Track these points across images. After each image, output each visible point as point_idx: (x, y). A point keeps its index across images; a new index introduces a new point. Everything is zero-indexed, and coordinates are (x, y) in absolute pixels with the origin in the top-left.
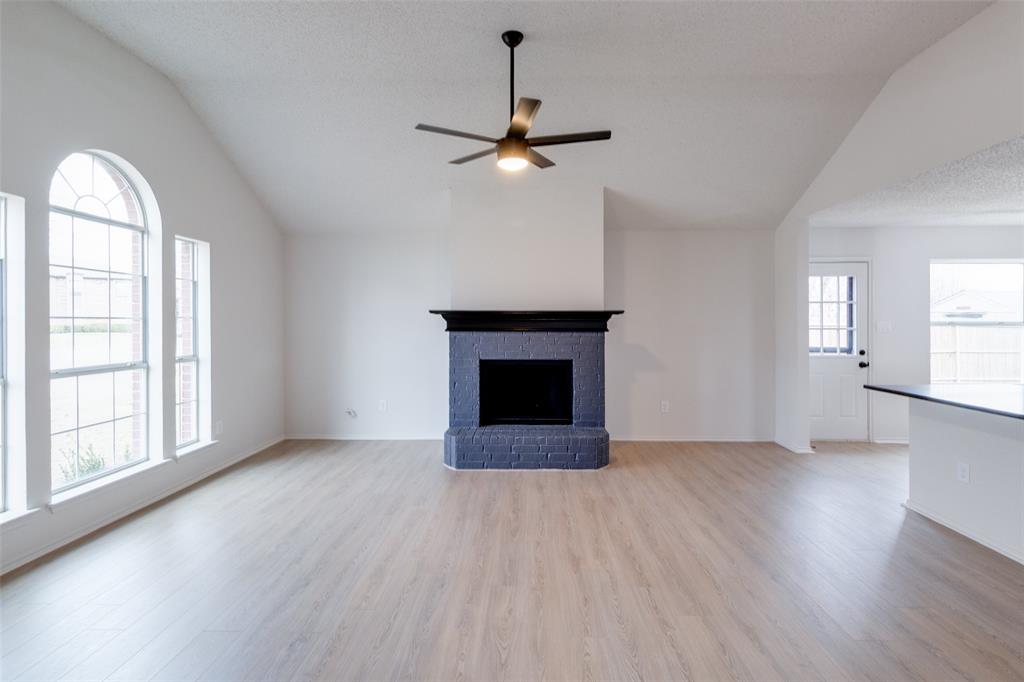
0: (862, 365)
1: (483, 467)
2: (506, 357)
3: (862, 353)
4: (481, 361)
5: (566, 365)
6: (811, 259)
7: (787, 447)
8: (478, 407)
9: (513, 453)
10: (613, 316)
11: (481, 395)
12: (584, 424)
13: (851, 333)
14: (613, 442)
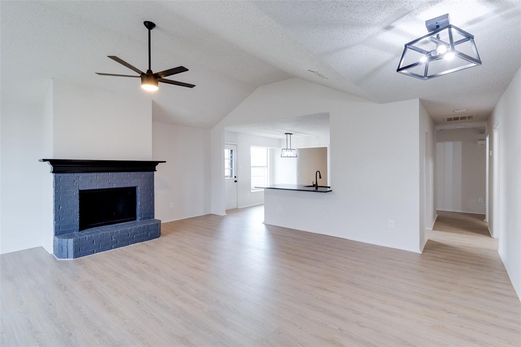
0: (236, 181)
1: (94, 253)
2: (98, 187)
3: (235, 177)
4: (80, 191)
5: (133, 190)
6: (226, 143)
7: (217, 214)
8: (78, 220)
9: (113, 240)
10: (159, 164)
11: (80, 212)
12: (144, 219)
13: (232, 170)
14: (163, 223)
